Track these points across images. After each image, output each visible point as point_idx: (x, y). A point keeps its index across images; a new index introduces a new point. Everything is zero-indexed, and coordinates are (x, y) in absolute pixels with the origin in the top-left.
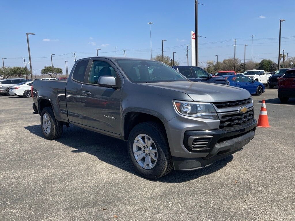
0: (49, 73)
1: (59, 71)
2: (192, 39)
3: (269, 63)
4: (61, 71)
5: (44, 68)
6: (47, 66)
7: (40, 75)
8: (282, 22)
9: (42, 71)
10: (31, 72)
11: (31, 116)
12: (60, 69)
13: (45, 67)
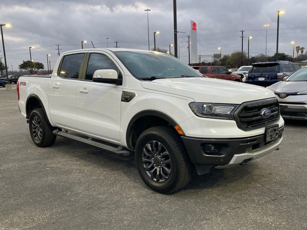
0: (28, 69)
1: (40, 66)
3: (283, 57)
4: (42, 66)
5: (22, 63)
6: (25, 61)
7: (18, 71)
9: (20, 66)
10: (6, 68)
12: (41, 64)
13: (24, 61)
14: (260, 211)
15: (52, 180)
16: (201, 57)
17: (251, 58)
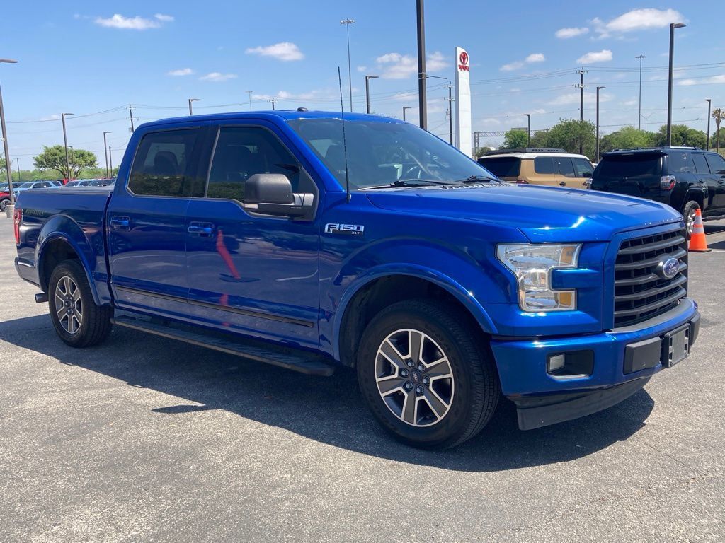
0: (58, 166)
1: (86, 159)
2: (459, 70)
4: (91, 159)
5: (43, 152)
6: (50, 146)
8: (675, 29)
9: (37, 160)
11: (8, 272)
12: (90, 155)
13: (46, 148)
14: (653, 508)
15: (149, 435)
16: (480, 135)
17: (602, 137)
